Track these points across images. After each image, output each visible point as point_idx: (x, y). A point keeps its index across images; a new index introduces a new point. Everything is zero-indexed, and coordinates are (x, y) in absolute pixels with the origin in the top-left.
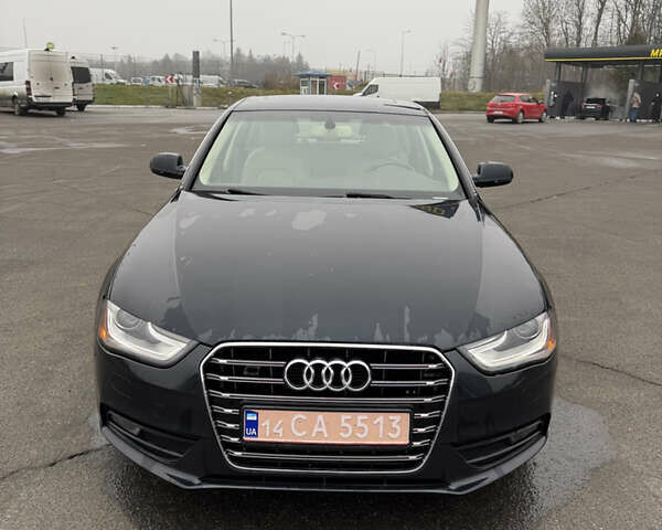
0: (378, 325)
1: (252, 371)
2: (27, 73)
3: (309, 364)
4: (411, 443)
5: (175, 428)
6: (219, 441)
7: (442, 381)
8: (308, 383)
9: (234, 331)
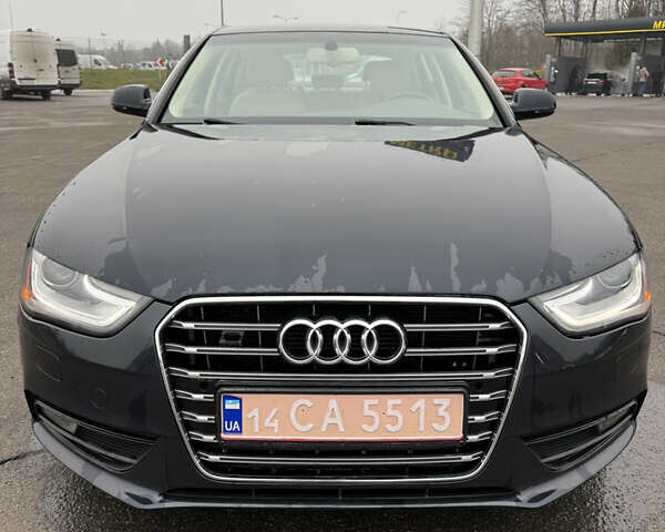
0: (413, 268)
1: (232, 338)
2: (9, 56)
3: (315, 326)
4: (465, 438)
5: (123, 423)
6: (186, 441)
7: (508, 348)
8: (314, 354)
9: (204, 282)
